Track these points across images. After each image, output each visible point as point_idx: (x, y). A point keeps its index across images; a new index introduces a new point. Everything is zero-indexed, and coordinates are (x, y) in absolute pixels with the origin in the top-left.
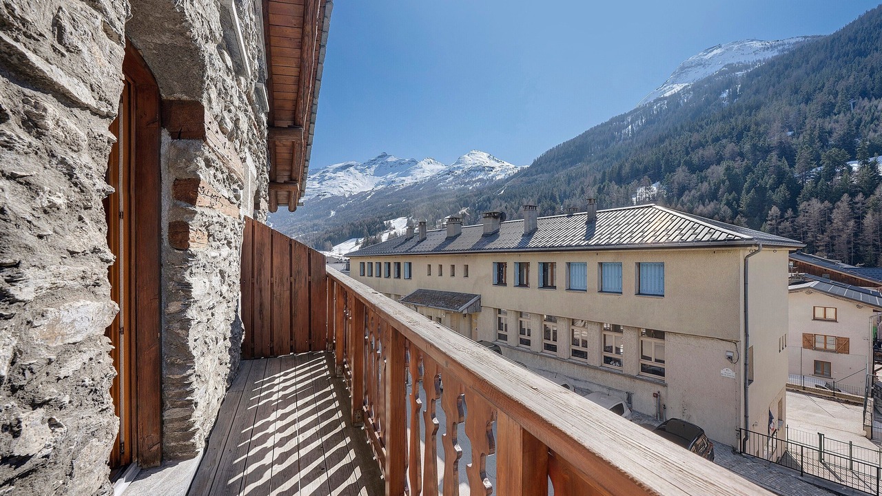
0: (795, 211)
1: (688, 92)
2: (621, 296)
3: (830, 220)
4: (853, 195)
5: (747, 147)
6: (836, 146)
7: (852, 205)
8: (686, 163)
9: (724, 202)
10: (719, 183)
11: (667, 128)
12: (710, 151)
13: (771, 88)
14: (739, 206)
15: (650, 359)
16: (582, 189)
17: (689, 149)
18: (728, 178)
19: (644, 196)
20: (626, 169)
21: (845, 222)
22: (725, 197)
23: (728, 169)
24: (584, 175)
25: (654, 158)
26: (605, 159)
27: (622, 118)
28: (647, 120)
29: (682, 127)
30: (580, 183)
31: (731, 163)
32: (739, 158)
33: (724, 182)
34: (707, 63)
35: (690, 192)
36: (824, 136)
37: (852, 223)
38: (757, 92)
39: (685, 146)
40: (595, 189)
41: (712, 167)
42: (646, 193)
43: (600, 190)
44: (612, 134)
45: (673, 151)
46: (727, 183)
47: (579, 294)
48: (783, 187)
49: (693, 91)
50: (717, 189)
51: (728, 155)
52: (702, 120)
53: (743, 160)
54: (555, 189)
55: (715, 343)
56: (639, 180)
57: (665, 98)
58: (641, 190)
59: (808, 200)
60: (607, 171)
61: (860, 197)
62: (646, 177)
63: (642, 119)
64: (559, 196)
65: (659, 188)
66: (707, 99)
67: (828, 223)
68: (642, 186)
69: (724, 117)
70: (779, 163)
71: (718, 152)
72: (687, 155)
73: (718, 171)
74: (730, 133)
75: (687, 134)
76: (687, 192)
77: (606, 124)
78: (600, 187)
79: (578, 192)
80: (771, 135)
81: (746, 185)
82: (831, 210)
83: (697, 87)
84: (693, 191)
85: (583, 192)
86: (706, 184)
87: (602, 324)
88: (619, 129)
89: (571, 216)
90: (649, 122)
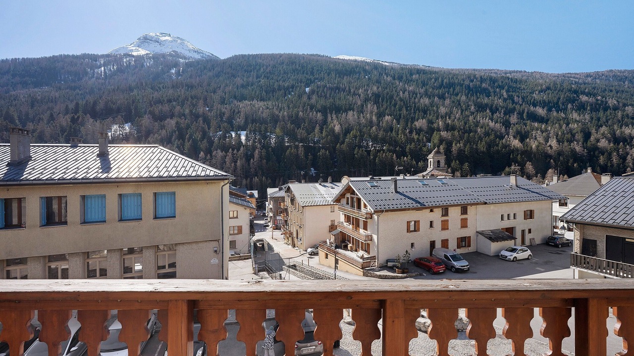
0: (211, 155)
1: (150, 58)
2: (141, 222)
3: (225, 162)
4: (233, 150)
5: (187, 111)
6: (226, 122)
7: (233, 154)
8: (150, 113)
9: (175, 146)
10: (172, 132)
11: (135, 81)
12: (166, 108)
13: (198, 78)
14: (184, 149)
15: (164, 267)
16: (52, 115)
17: (152, 103)
18: (177, 130)
19: (118, 133)
20: (100, 106)
21: (231, 164)
22: (176, 142)
23: (177, 123)
24: (54, 101)
25: (126, 102)
26: (78, 91)
27: (95, 58)
28: (118, 68)
29: (146, 84)
30: (48, 108)
31: (179, 120)
32: (183, 117)
33: (175, 132)
34: (162, 43)
35: (154, 135)
36: (222, 114)
37: (233, 165)
38: (191, 77)
39: (149, 99)
40: (68, 117)
41: (168, 120)
42: (120, 131)
43: (74, 120)
44: (85, 69)
45: (141, 101)
46: (177, 133)
47: (97, 226)
48: (205, 141)
49: (153, 59)
50: (171, 136)
51: (177, 114)
52: (160, 84)
53: (185, 120)
54: (12, 109)
55: (207, 244)
56: (114, 118)
57: (133, 56)
58: (115, 127)
59: (216, 150)
60: (80, 102)
61: (235, 151)
62: (119, 117)
63: (113, 66)
64: (19, 118)
65: (130, 128)
66: (162, 69)
67: (224, 164)
68: (116, 124)
69: (173, 87)
70: (203, 126)
71: (171, 110)
72: (151, 107)
73: (171, 123)
74: (178, 99)
75: (150, 90)
76: (152, 135)
77: (77, 57)
78: (73, 117)
79: (46, 116)
80: (199, 107)
81: (187, 136)
82: (226, 156)
83: (156, 57)
84: (156, 135)
85: (52, 118)
86: (164, 131)
87: (121, 250)
88: (93, 67)
89: (77, 146)
90: (120, 70)
